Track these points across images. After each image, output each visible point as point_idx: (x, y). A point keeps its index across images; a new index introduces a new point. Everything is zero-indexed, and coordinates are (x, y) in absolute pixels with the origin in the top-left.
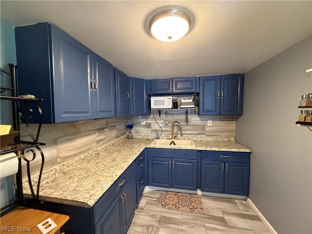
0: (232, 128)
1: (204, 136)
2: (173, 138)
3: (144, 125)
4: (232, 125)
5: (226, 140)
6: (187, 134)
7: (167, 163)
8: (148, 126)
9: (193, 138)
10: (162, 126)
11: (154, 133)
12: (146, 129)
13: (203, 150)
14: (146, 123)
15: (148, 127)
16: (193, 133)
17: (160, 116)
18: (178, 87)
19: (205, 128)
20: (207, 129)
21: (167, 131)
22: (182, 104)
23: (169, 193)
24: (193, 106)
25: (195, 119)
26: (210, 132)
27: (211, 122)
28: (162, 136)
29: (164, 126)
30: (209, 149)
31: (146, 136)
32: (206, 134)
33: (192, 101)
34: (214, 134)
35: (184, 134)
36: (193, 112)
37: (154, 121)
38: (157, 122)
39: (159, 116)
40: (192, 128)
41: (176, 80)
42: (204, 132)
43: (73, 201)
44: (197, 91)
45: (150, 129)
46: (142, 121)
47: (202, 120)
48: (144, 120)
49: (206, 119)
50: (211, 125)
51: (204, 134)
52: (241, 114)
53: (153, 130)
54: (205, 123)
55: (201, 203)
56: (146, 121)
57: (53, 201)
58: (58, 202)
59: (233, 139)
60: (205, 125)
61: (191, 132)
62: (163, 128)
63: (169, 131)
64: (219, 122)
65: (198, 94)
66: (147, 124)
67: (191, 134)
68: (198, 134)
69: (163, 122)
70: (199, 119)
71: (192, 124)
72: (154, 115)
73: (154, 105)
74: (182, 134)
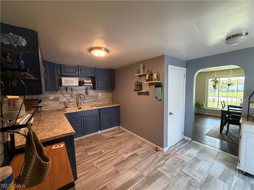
0: (110, 96)
1: (97, 102)
2: (79, 106)
3: (52, 99)
4: (110, 95)
5: (108, 102)
6: (87, 102)
7: (80, 121)
8: (56, 99)
9: (91, 104)
10: (69, 98)
11: (62, 105)
12: (55, 102)
13: (101, 108)
14: (53, 97)
15: (56, 101)
16: (91, 101)
17: (67, 91)
18: (82, 72)
19: (97, 97)
20: (98, 97)
21: (73, 102)
22: (85, 83)
23: (82, 139)
24: (92, 85)
25: (91, 92)
26: (100, 99)
27: (100, 93)
28: (69, 106)
29: (70, 98)
30: (103, 107)
31: (55, 107)
32: (98, 101)
33: (91, 82)
34: (102, 100)
35: (86, 102)
36: (90, 88)
37: (61, 95)
38: (65, 96)
39: (65, 91)
40: (90, 98)
41: (81, 67)
42: (97, 100)
43: (64, 135)
44: (94, 76)
45: (58, 102)
46: (50, 96)
47: (95, 93)
48: (52, 95)
49: (98, 92)
50: (101, 95)
51: (97, 101)
52: (114, 89)
53: (60, 103)
54: (97, 94)
55: (102, 136)
56: (53, 95)
57: (47, 140)
58: (52, 139)
59: (111, 102)
60: (97, 96)
61: (90, 101)
62: (70, 100)
63: (75, 101)
64: (104, 93)
65: (94, 78)
66: (55, 98)
67: (90, 102)
68: (94, 101)
69: (69, 95)
70: (94, 92)
71: (90, 95)
72: (62, 91)
73: (65, 83)
74: (84, 102)
